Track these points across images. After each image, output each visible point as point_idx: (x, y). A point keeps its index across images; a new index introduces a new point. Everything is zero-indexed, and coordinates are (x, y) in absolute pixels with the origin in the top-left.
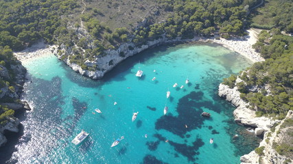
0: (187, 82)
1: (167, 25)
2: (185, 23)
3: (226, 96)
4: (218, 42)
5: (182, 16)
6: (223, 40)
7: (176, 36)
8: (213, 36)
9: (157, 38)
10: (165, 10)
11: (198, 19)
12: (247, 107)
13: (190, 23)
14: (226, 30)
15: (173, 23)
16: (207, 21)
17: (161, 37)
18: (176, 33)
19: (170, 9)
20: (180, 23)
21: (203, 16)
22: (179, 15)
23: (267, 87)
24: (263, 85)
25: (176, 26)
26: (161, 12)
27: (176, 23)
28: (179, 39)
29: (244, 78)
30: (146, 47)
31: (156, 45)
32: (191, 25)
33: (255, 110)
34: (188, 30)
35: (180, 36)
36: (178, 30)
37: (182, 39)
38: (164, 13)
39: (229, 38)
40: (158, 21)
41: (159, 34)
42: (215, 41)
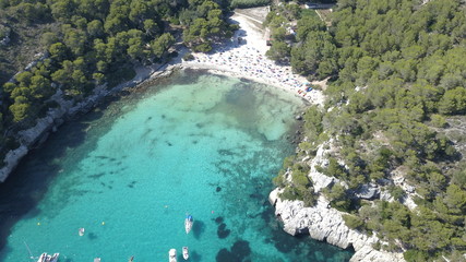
0: (188, 226)
1: (56, 65)
2: (98, 44)
3: (306, 229)
4: (194, 65)
5: (84, 27)
6: (201, 56)
7: (93, 86)
8: (175, 54)
9: (43, 113)
10: (32, 23)
11: (126, 23)
12: (377, 247)
13: (111, 40)
14: (197, 33)
15: (68, 54)
16: (148, 23)
17: (55, 105)
18: (88, 77)
19: (44, 17)
20: (87, 48)
21: (133, 12)
22: (73, 26)
23: (398, 177)
24: (387, 175)
25: (79, 61)
26: (21, 33)
27: (76, 51)
28: (101, 90)
29: (337, 171)
30: (22, 151)
31: (49, 130)
32: (117, 44)
33: (398, 249)
34: (114, 59)
35: (103, 81)
36: (89, 68)
37: (109, 87)
38: (31, 31)
39: (210, 50)
40: (24, 61)
41: (43, 99)
42: (185, 64)
